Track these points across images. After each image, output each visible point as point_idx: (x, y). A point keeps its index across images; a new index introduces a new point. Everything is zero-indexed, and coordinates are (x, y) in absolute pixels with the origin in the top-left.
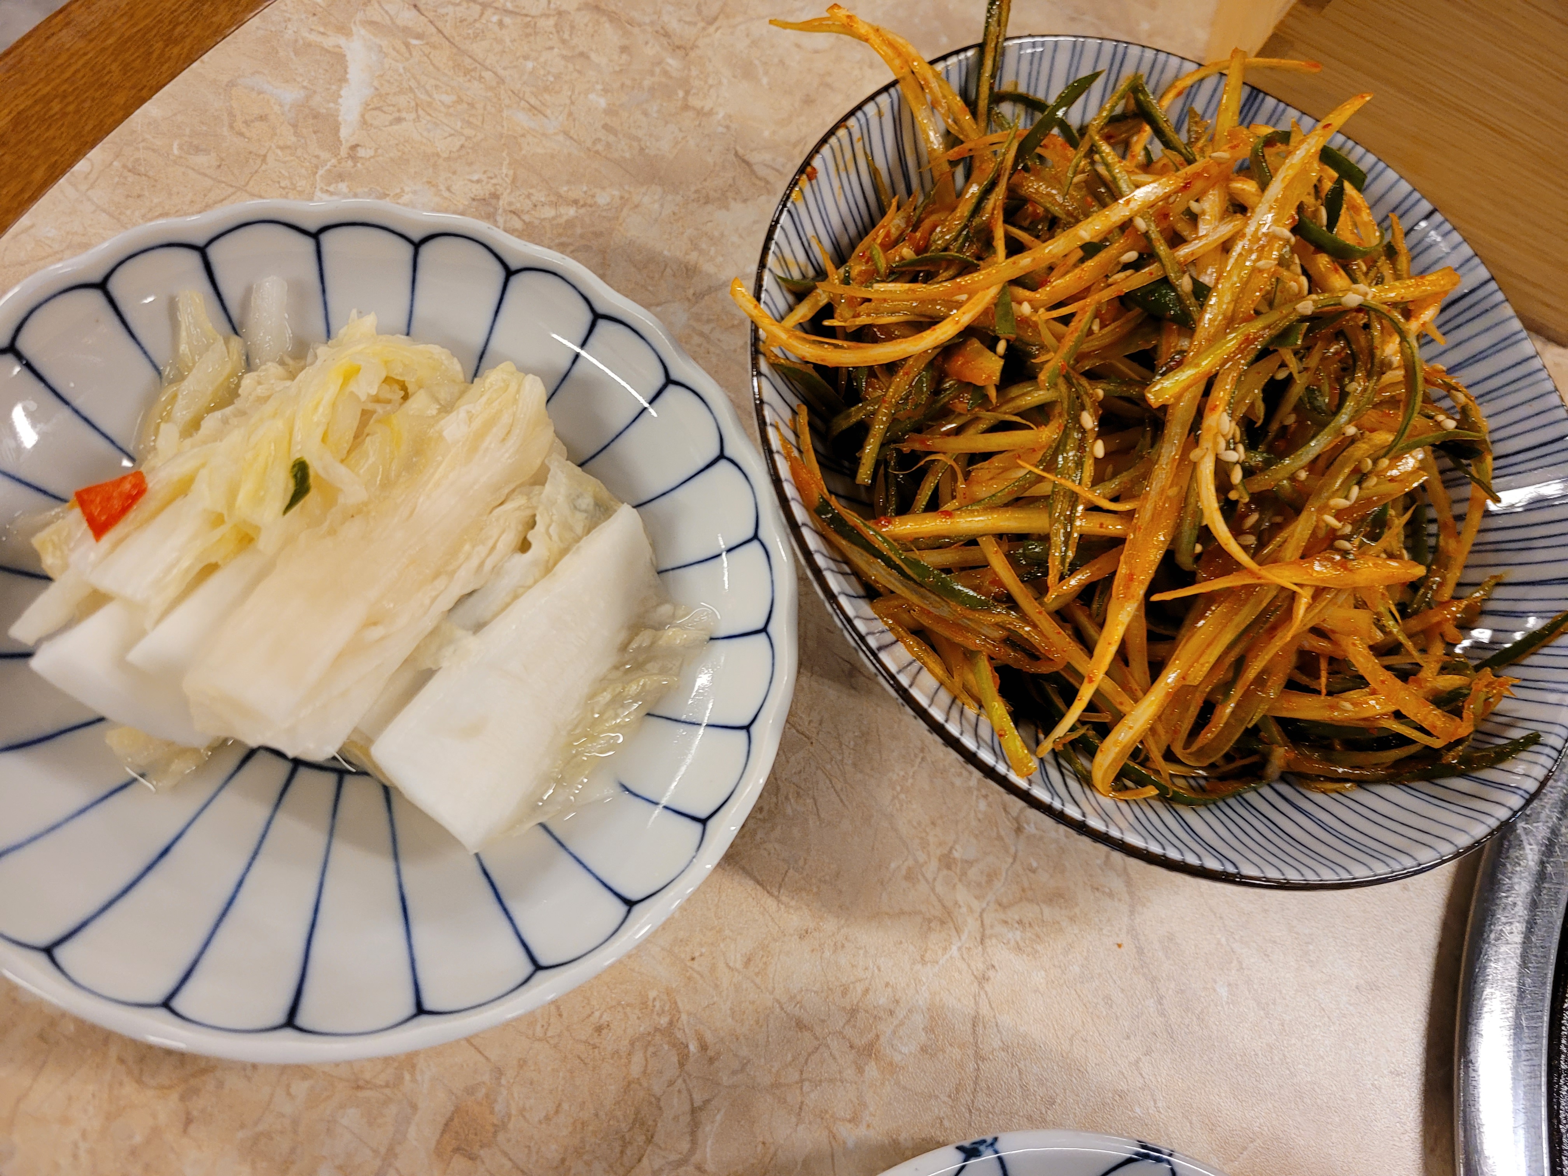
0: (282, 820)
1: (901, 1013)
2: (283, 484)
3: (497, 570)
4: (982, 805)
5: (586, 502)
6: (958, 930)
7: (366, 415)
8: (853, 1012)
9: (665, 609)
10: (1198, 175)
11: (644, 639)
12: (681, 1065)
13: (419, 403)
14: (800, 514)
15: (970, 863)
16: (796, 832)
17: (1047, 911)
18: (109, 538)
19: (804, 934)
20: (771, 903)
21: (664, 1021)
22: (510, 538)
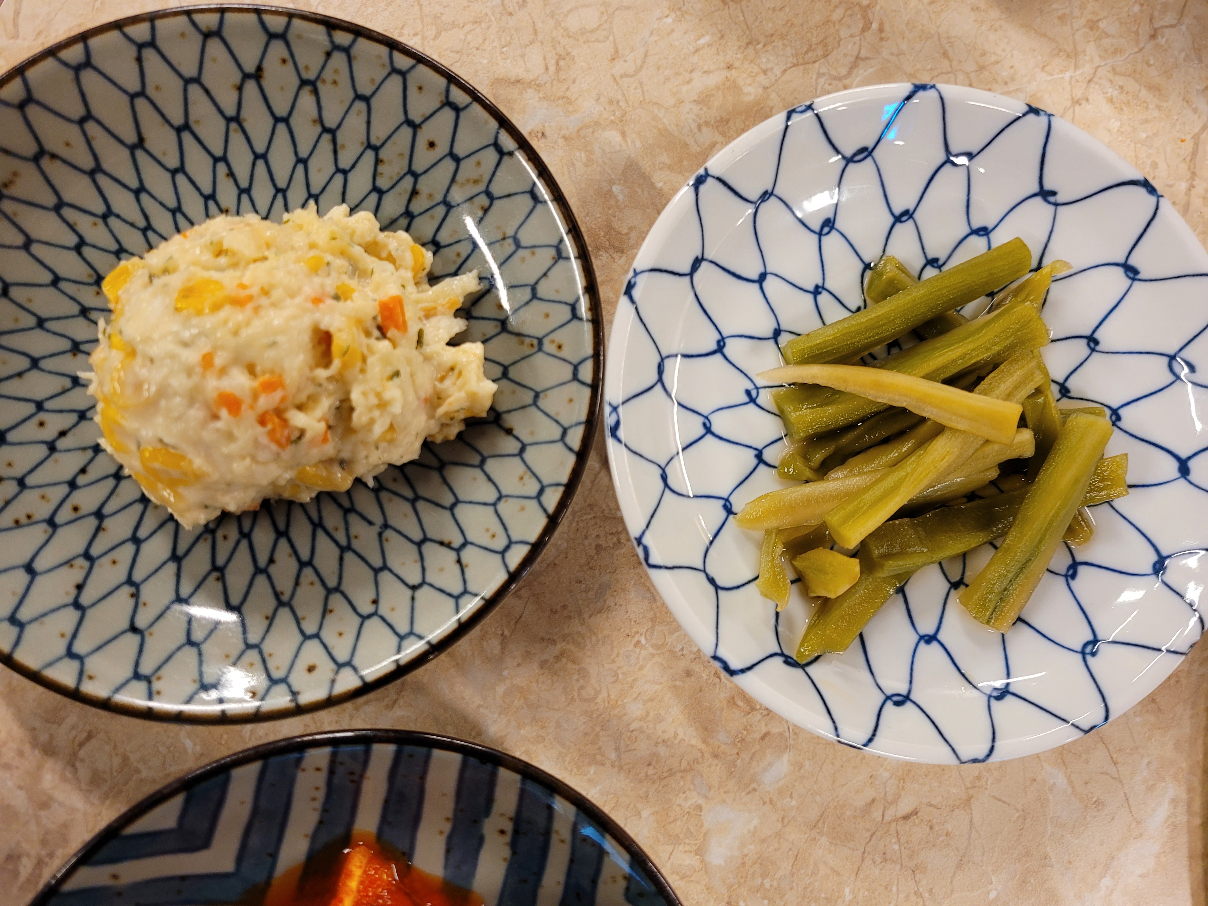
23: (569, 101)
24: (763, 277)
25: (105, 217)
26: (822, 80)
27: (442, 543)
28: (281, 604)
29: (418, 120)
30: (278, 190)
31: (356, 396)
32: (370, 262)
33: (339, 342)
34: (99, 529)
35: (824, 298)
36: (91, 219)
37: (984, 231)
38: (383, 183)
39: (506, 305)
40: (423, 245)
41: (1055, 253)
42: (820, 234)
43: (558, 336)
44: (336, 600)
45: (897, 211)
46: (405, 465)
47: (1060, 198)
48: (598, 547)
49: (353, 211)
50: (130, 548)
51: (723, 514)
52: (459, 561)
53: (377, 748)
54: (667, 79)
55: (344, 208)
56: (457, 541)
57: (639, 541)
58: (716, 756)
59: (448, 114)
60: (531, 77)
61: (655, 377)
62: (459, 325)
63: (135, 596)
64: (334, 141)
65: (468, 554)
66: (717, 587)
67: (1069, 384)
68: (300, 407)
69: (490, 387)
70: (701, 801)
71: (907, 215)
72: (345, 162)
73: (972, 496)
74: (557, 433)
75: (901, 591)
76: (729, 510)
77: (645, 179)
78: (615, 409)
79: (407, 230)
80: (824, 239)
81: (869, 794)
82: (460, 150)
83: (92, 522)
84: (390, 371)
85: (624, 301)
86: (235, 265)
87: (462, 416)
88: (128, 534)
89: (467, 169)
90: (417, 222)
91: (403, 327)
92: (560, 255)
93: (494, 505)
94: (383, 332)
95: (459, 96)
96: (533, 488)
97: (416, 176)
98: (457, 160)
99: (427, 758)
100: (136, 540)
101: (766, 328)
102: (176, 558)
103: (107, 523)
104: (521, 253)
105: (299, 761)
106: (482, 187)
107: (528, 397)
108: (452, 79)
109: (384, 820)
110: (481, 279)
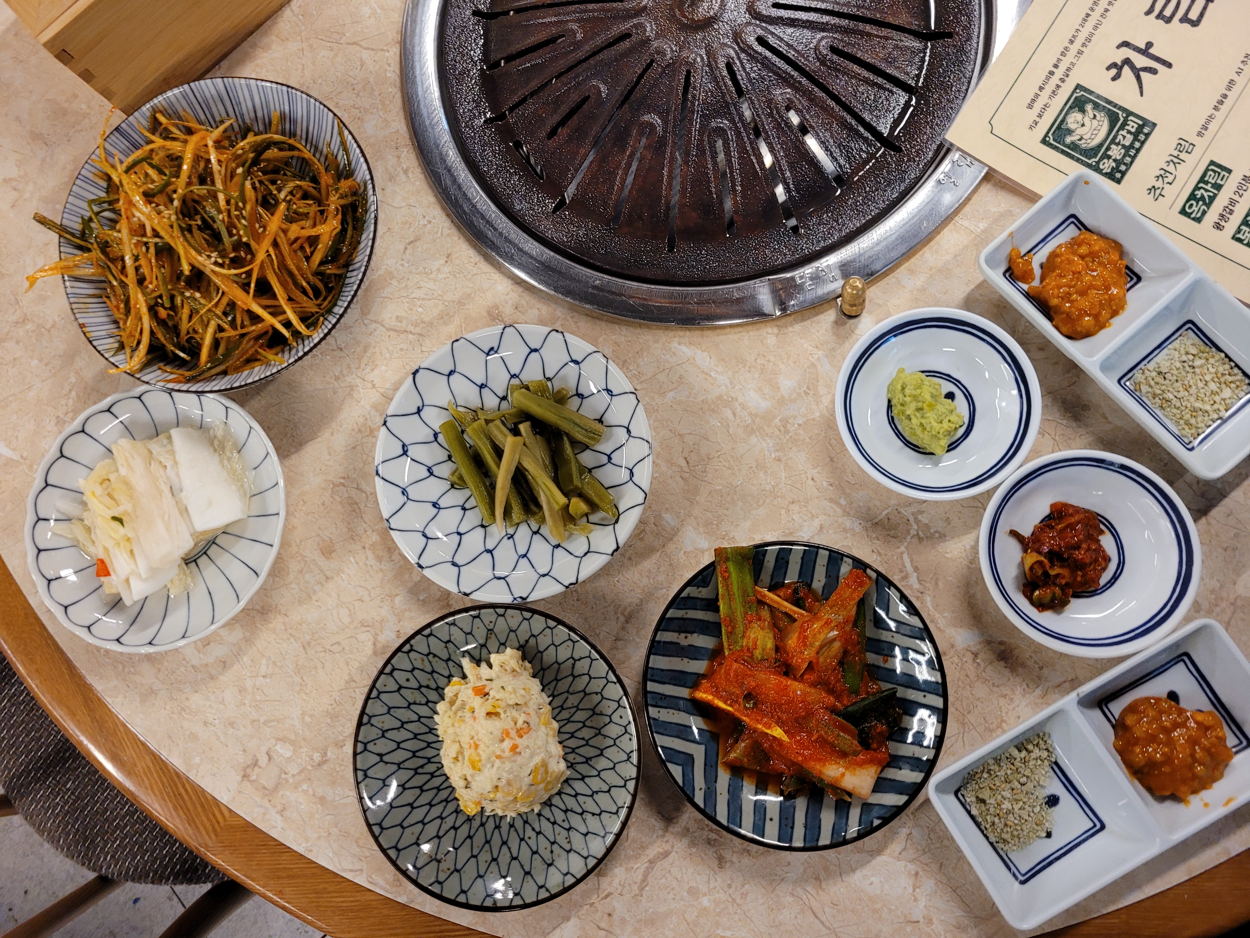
0: (218, 563)
1: (368, 417)
2: (116, 524)
3: (168, 478)
4: (328, 357)
5: (165, 441)
6: (357, 386)
7: (110, 495)
8: (360, 431)
9: (211, 432)
10: (126, 213)
11: (216, 443)
12: (344, 486)
13: (112, 477)
14: (185, 388)
15: (342, 371)
16: (304, 421)
17: (368, 354)
18: (111, 572)
19: (332, 434)
20: (319, 439)
21: (331, 486)
22: (161, 470)
23: (382, 620)
24: (459, 534)
25: (442, 819)
26: (368, 505)
27: (573, 668)
28: (600, 733)
29: (397, 686)
30: (428, 746)
31: (511, 702)
32: (458, 702)
33: (490, 709)
34: (572, 811)
35: (467, 506)
36: (443, 824)
37: (436, 435)
38: (424, 701)
39: (474, 645)
40: (450, 682)
41: (444, 403)
42: (439, 508)
43: (487, 623)
44: (597, 710)
45: (428, 474)
46: (542, 684)
47: (420, 405)
48: (578, 600)
49: (436, 713)
50: (579, 797)
51: (560, 548)
52: (579, 660)
53: (649, 689)
54: (371, 576)
55: (435, 717)
56: (571, 661)
57: (567, 587)
58: (664, 546)
59: (396, 673)
60: (372, 638)
61: (503, 581)
62: (484, 665)
63: (597, 792)
64: (407, 722)
65: (576, 657)
66: (588, 552)
67: (501, 396)
68: (516, 723)
69: (509, 651)
70: (682, 552)
71: (429, 470)
72: (415, 718)
73: (548, 441)
74: (526, 622)
75: (590, 471)
76: (558, 546)
77: (416, 584)
78: (515, 599)
79: (443, 689)
80: (442, 506)
81: (678, 479)
82: (410, 668)
83: (569, 813)
84: (501, 690)
85: (471, 597)
86: (462, 753)
87: (520, 662)
88: (574, 799)
89: (418, 664)
90: (440, 685)
91: (484, 686)
92: (454, 624)
93: (556, 646)
94: (487, 694)
95: (388, 669)
96: (548, 631)
97: (421, 686)
98: (414, 669)
99: (652, 668)
100: (576, 795)
101: (481, 531)
102: (583, 779)
103: (569, 808)
104: (452, 639)
105: (654, 719)
106: (425, 658)
107: (512, 635)
108: (381, 672)
109: (683, 686)
110: (464, 656)
